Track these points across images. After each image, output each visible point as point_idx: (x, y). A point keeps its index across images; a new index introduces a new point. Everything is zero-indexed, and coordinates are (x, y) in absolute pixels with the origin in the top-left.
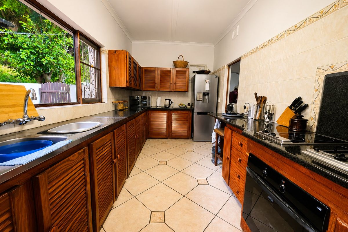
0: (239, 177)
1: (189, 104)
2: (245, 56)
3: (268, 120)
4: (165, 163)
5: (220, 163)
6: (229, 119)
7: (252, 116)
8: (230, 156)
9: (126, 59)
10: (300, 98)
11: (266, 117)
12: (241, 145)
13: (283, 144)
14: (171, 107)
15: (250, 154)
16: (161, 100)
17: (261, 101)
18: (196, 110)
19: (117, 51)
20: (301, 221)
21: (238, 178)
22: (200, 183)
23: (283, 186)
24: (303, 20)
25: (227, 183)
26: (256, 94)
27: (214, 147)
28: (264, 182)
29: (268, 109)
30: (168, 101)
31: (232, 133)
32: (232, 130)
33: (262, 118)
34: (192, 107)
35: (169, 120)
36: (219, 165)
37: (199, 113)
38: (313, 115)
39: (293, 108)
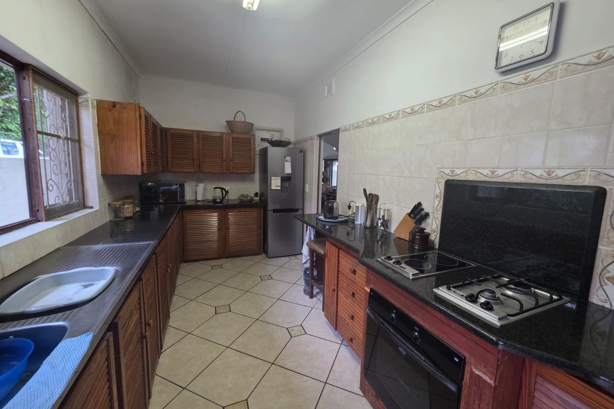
0: (353, 317)
1: (256, 195)
2: (346, 130)
3: (382, 228)
4: (227, 307)
5: (317, 293)
6: (328, 226)
7: (360, 220)
8: (338, 287)
9: (138, 119)
10: (420, 204)
11: (379, 225)
12: (354, 272)
13: (412, 279)
14: (225, 203)
15: (371, 290)
16: (205, 189)
17: (372, 200)
18: (271, 206)
19: (118, 103)
20: (439, 376)
21: (351, 320)
22: (293, 333)
23: (416, 334)
24: (420, 103)
25: (334, 326)
26: (365, 190)
27: (306, 269)
28: (393, 328)
29: (382, 214)
30: (219, 191)
31: (339, 253)
32: (339, 249)
33: (375, 225)
34: (263, 198)
35: (223, 224)
36: (315, 296)
37: (275, 211)
38: (434, 226)
39: (412, 216)
